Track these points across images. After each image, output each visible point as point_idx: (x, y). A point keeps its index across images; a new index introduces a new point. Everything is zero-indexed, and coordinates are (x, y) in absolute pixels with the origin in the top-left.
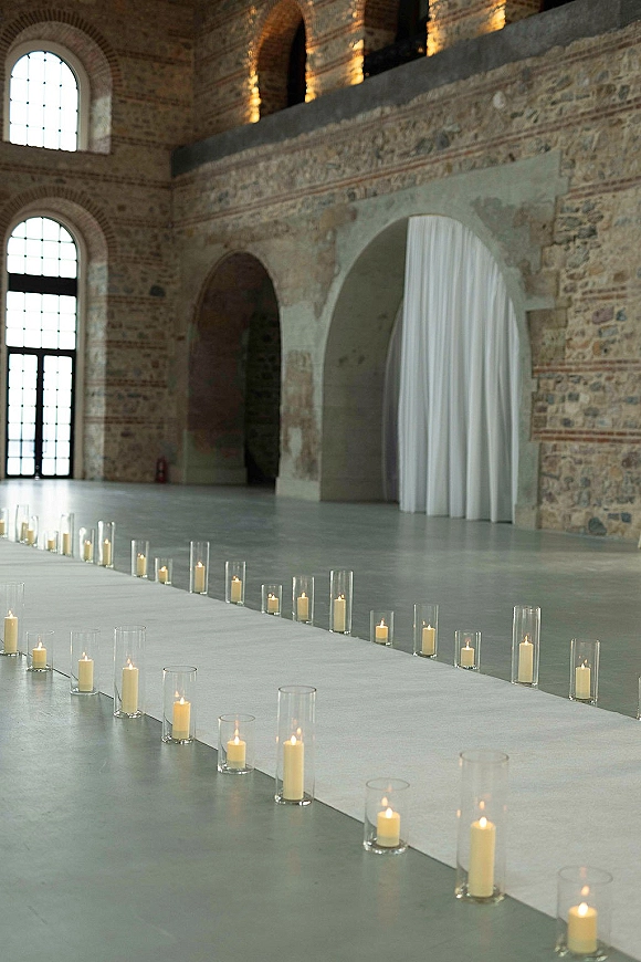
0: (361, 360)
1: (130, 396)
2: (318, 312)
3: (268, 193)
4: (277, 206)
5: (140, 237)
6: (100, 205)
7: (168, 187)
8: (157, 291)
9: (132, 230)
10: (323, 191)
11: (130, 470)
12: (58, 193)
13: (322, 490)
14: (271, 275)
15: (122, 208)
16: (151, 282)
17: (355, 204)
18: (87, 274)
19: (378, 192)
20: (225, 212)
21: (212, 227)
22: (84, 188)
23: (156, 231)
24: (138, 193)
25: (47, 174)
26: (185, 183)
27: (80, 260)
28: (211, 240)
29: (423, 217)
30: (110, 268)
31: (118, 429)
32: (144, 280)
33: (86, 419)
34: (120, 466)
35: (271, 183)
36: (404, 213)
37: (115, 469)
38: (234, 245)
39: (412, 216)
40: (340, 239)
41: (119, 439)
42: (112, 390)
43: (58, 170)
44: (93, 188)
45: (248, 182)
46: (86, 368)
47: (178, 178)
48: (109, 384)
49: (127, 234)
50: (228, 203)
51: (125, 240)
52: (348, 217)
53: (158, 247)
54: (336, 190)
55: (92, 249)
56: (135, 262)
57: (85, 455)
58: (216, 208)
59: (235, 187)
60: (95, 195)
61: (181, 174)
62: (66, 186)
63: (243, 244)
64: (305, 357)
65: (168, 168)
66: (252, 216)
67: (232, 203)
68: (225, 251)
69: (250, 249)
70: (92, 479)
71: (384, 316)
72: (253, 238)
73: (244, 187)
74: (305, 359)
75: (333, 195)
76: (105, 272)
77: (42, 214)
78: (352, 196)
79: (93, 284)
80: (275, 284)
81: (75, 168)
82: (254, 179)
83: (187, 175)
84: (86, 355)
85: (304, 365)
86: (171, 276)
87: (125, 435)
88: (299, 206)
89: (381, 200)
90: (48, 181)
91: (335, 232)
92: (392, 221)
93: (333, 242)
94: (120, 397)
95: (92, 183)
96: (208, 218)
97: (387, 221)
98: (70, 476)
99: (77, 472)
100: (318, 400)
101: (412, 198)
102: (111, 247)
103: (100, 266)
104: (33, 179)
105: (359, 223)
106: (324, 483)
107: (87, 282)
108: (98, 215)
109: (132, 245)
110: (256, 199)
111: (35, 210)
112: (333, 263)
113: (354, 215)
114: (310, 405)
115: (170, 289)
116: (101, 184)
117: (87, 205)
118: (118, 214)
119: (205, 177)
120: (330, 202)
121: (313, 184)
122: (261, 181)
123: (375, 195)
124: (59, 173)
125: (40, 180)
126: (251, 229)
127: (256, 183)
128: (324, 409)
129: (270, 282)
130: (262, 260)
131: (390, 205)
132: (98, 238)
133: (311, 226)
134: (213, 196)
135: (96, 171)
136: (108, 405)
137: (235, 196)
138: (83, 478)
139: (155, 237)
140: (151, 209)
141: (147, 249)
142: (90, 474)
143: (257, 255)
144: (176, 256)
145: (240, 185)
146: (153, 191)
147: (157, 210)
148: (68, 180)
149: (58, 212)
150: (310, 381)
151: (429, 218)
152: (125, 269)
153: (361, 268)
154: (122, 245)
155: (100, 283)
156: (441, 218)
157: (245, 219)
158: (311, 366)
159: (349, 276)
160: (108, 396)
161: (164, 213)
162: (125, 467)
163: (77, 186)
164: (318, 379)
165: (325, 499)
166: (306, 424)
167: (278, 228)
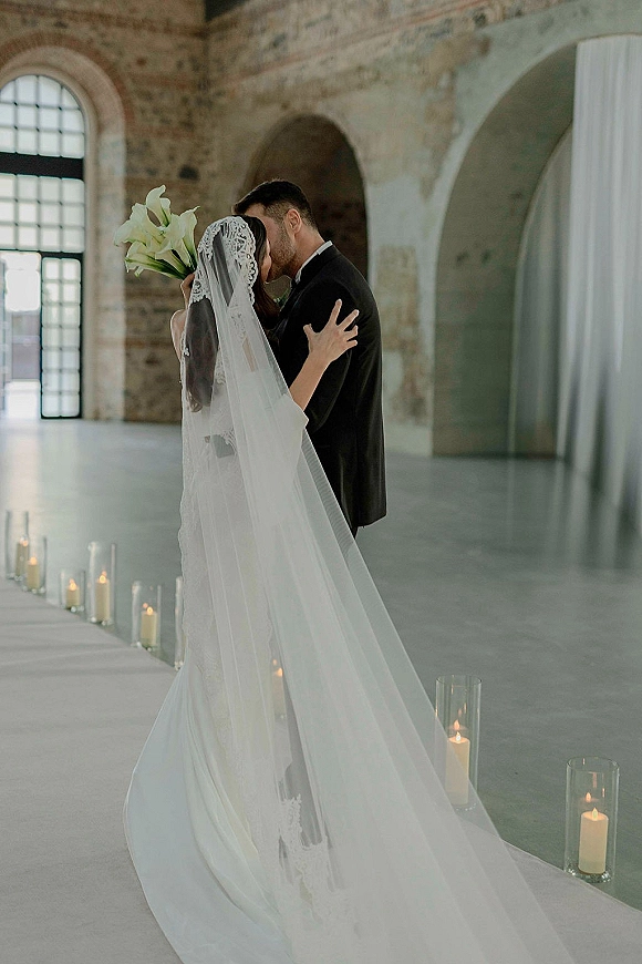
0: (486, 257)
1: (157, 311)
2: (427, 189)
3: (347, 28)
4: (361, 45)
5: (166, 101)
6: (113, 57)
7: (202, 34)
8: (189, 173)
9: (156, 90)
10: (434, 17)
11: (158, 408)
12: (58, 40)
13: (435, 439)
14: (353, 141)
15: (141, 62)
16: (181, 161)
17: (486, 31)
18: (97, 151)
19: (525, 9)
20: (282, 61)
21: (264, 83)
22: (93, 34)
23: (187, 93)
24: (163, 42)
25: (43, 14)
26: (224, 27)
27: (88, 133)
28: (262, 100)
29: (602, 41)
30: (128, 143)
31: (141, 355)
32: (172, 158)
33: (99, 342)
34: (143, 401)
35: (352, 14)
36: (568, 36)
37: (138, 406)
38: (297, 106)
39: (584, 39)
40: (463, 82)
41: (143, 366)
42: (133, 303)
43: (56, 10)
44: (103, 35)
45: (315, 16)
46: (97, 276)
47: (215, 22)
48: (129, 295)
49: (148, 97)
50: (285, 49)
51: (147, 105)
52: (474, 50)
53: (189, 114)
54: (454, 15)
55: (105, 117)
56: (160, 134)
57: (97, 388)
58: (269, 57)
59: (297, 26)
60: (106, 44)
61: (218, 15)
62: (68, 32)
63: (309, 103)
64: (405, 255)
65: (200, 9)
66: (323, 63)
67: (292, 47)
68: (283, 114)
69: (320, 109)
70: (108, 420)
71: (518, 196)
72: (325, 94)
73: (310, 25)
74: (405, 258)
75: (449, 21)
76: (121, 148)
77: (37, 70)
78: (481, 20)
79: (105, 164)
80: (360, 155)
81: (79, 7)
82: (325, 11)
83: (227, 16)
84: (97, 258)
85: (405, 265)
86: (207, 153)
87: (151, 362)
88: (395, 42)
89: (531, 21)
90: (45, 25)
91: (453, 75)
92: (550, 49)
93: (451, 89)
94: (143, 312)
95: (102, 28)
96: (257, 71)
97: (540, 50)
98: (80, 416)
99: (88, 412)
100: (427, 315)
101: (585, 11)
102: (129, 113)
103: (115, 139)
104: (24, 21)
105: (493, 56)
106: (437, 430)
107: (97, 163)
108: (111, 70)
109: (156, 111)
110: (329, 39)
111: (26, 65)
112: (451, 118)
113: (485, 47)
114: (414, 322)
115: (205, 170)
116: (114, 29)
117: (96, 56)
118: (137, 70)
119: (254, 16)
120: (443, 32)
121: (417, 9)
122: (337, 14)
123: (519, 14)
124: (58, 13)
125: (34, 23)
126: (320, 81)
127: (328, 17)
128: (438, 326)
129: (351, 152)
130: (340, 123)
131: (545, 26)
132: (111, 103)
133: (415, 68)
134: (265, 40)
135: (109, 10)
136: (128, 322)
137: (296, 37)
138: (97, 418)
139: (185, 101)
140: (180, 65)
141: (174, 118)
142: (105, 413)
143: (331, 116)
144: (214, 126)
145: (304, 21)
146: (182, 40)
147: (187, 66)
148: (71, 24)
149: (58, 69)
150: (415, 287)
151: (612, 41)
152: (147, 144)
153: (495, 125)
154: (143, 111)
155: (113, 163)
156: (634, 38)
157: (314, 69)
158: (416, 267)
159: (478, 135)
160: (129, 311)
161: (196, 69)
162: (151, 404)
163: (83, 31)
164: (428, 284)
165: (439, 453)
166: (408, 348)
167: (361, 77)
